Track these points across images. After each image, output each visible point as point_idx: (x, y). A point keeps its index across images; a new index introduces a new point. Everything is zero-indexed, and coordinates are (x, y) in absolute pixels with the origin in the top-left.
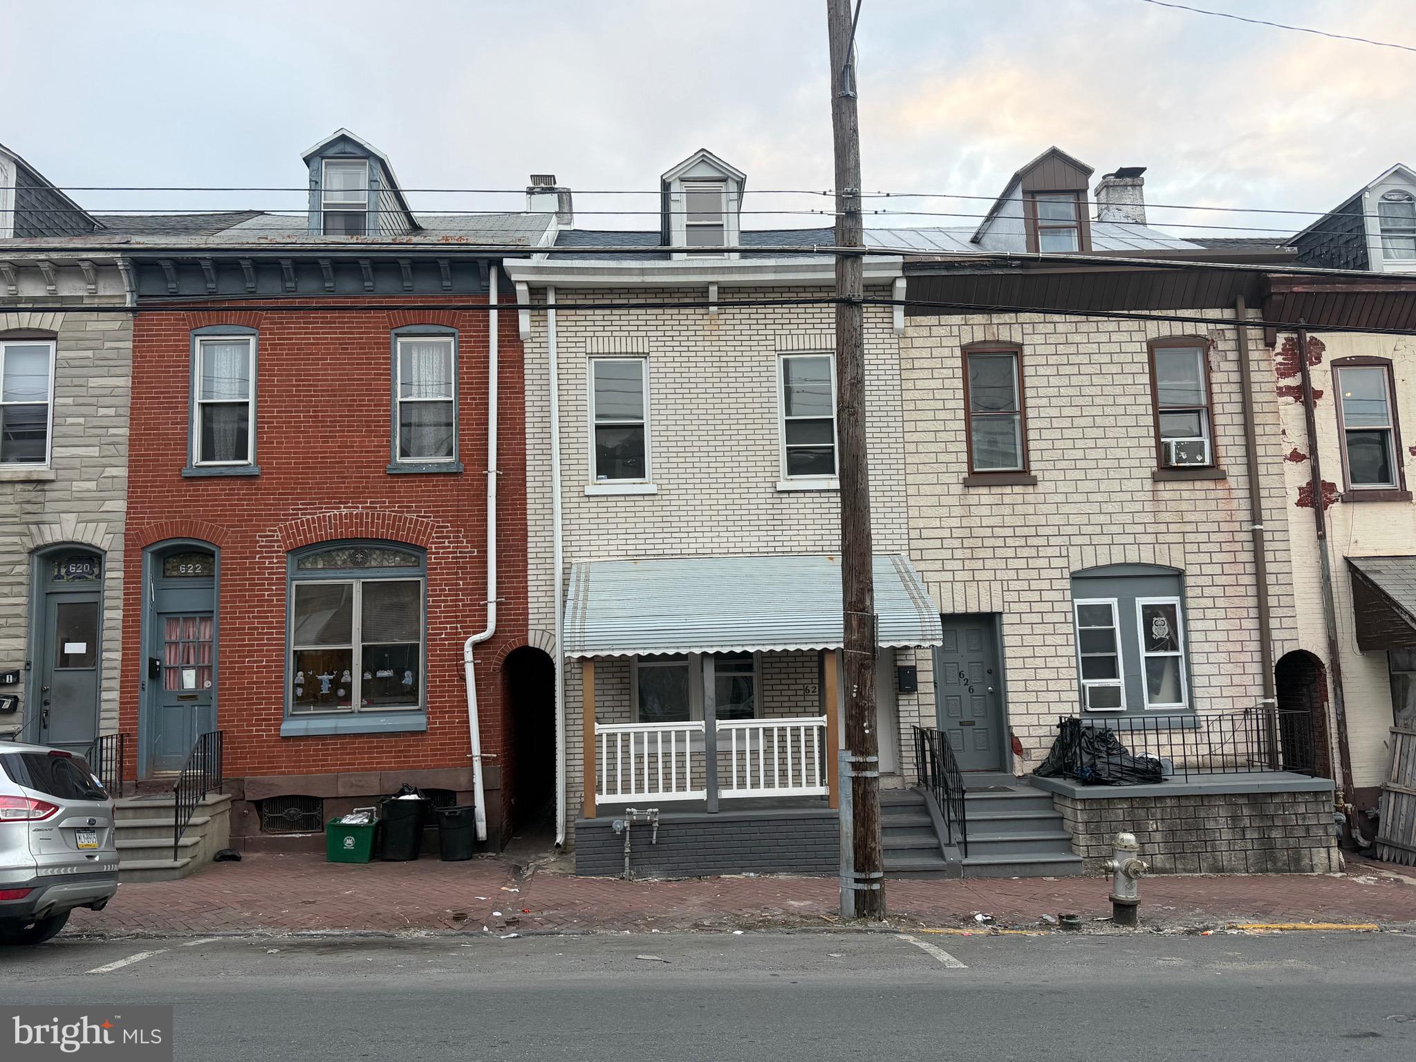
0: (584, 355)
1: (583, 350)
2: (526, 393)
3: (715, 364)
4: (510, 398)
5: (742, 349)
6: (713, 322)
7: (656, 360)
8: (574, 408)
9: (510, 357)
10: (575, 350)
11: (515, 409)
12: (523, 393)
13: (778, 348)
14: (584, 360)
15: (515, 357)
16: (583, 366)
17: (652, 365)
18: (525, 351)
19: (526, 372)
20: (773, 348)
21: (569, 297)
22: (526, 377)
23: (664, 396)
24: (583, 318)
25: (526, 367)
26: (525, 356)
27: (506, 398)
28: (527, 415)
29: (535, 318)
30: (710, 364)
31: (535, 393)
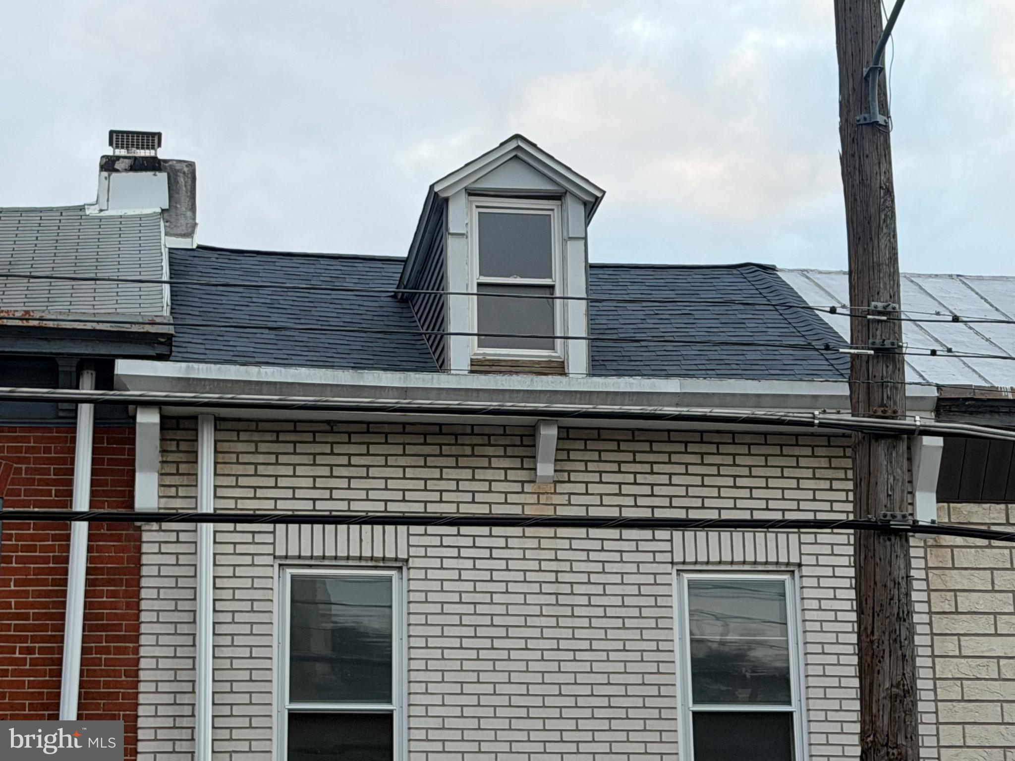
0: (269, 560)
1: (269, 549)
2: (143, 640)
3: (546, 588)
4: (107, 651)
5: (603, 556)
6: (543, 500)
7: (421, 574)
8: (245, 675)
9: (111, 560)
10: (252, 549)
11: (116, 674)
12: (136, 639)
13: (678, 558)
14: (267, 571)
15: (120, 560)
16: (267, 583)
17: (414, 585)
18: (145, 548)
19: (144, 593)
20: (667, 557)
21: (243, 436)
22: (144, 605)
23: (437, 654)
24: (271, 482)
25: (144, 582)
26: (145, 559)
27: (100, 651)
28: (142, 687)
29: (168, 480)
30: (535, 588)
31: (163, 640)
